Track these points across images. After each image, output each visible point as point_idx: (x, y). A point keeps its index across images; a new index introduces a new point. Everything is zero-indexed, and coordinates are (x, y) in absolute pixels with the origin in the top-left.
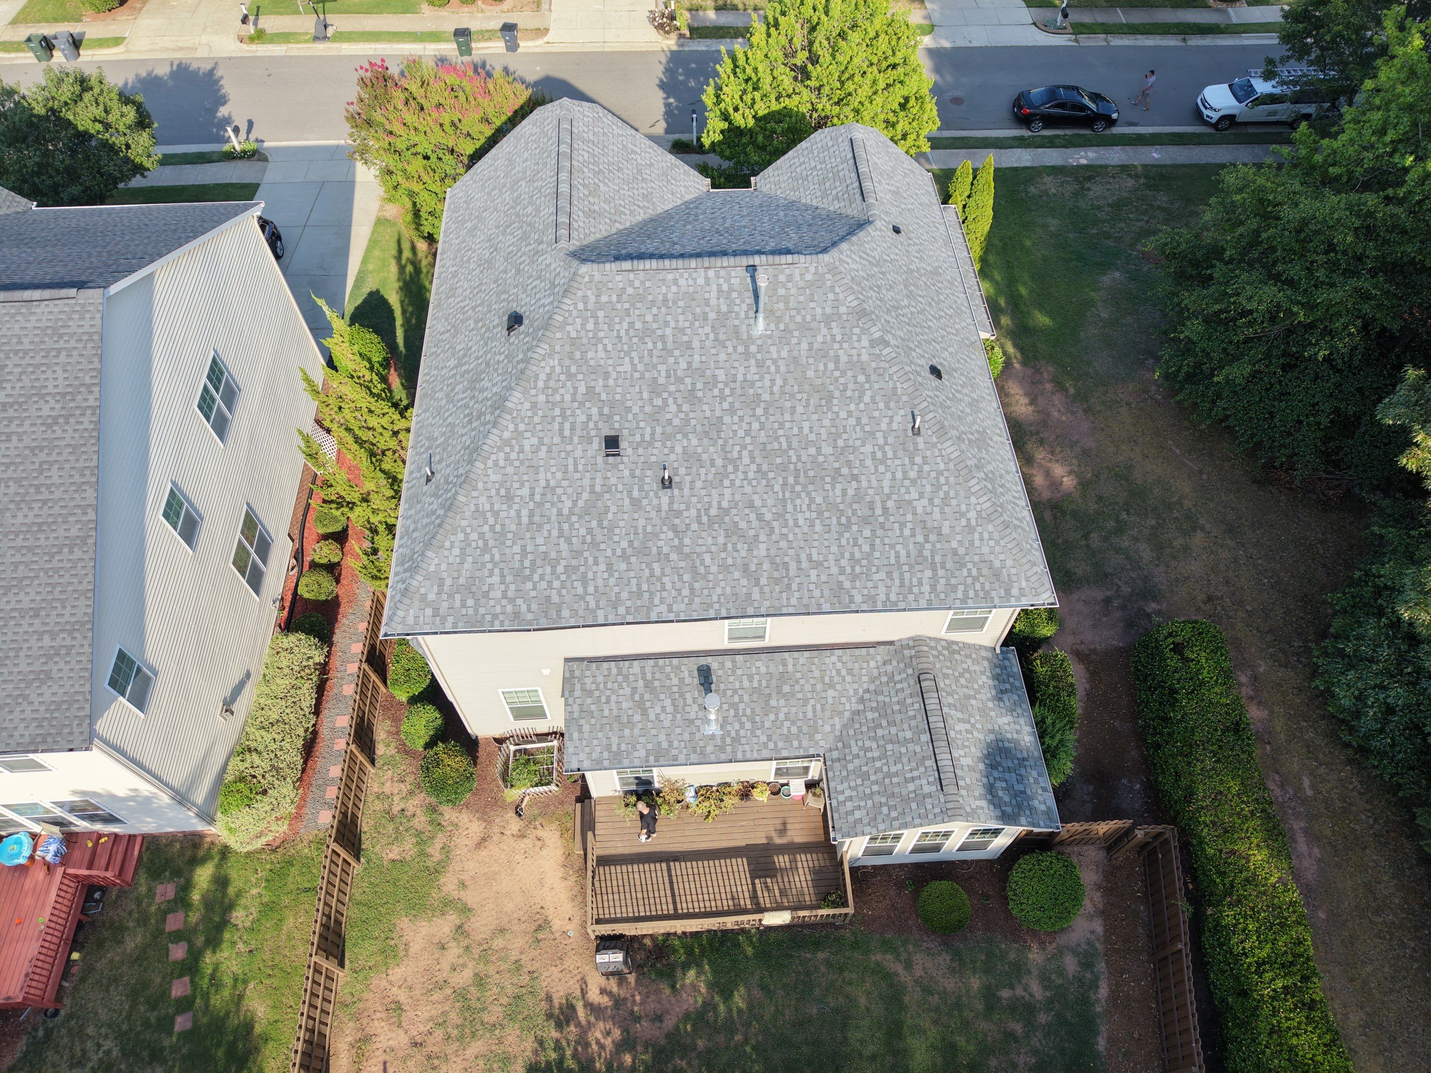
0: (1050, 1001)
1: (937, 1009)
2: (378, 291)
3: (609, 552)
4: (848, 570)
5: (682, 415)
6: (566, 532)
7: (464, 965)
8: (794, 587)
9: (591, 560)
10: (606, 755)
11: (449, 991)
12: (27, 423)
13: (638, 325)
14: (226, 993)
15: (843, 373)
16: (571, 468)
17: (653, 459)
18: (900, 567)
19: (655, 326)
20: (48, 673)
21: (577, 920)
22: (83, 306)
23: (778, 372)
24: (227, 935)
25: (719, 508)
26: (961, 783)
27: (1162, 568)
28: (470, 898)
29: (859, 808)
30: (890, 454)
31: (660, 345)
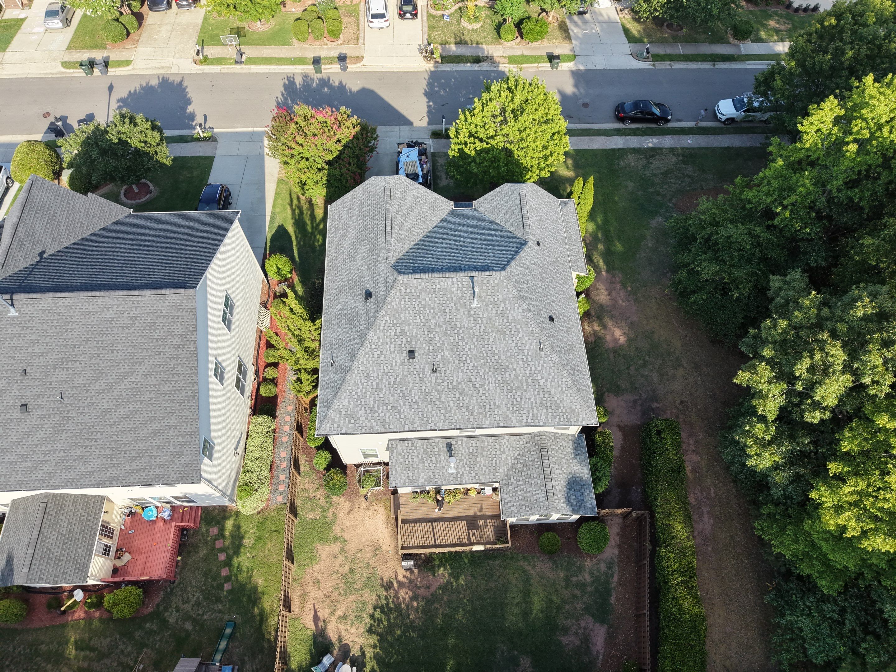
0: (593, 582)
1: (545, 585)
2: (282, 225)
3: (410, 400)
4: (511, 409)
5: (441, 342)
6: (392, 392)
7: (345, 564)
8: (488, 416)
9: (402, 404)
10: (407, 481)
11: (339, 575)
12: (167, 347)
13: (423, 302)
14: (245, 574)
15: (511, 324)
16: (394, 364)
17: (429, 360)
18: (532, 408)
19: (430, 303)
20: (182, 452)
21: (393, 546)
22: (187, 296)
23: (482, 323)
24: (242, 550)
25: (457, 382)
26: (556, 497)
27: (662, 386)
28: (346, 536)
29: (513, 505)
30: (530, 360)
31: (432, 311)
